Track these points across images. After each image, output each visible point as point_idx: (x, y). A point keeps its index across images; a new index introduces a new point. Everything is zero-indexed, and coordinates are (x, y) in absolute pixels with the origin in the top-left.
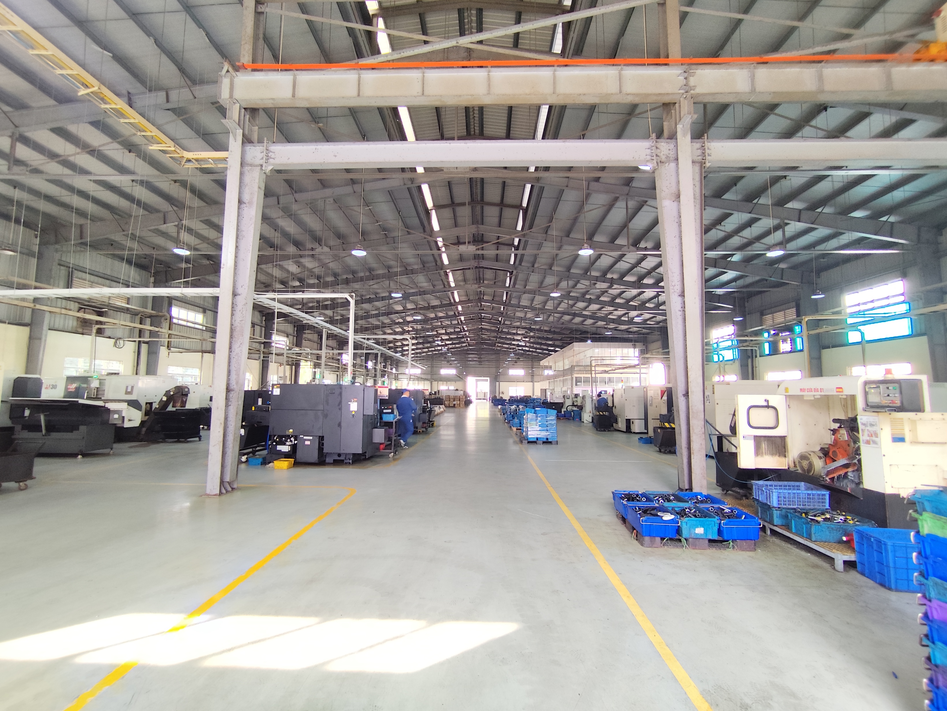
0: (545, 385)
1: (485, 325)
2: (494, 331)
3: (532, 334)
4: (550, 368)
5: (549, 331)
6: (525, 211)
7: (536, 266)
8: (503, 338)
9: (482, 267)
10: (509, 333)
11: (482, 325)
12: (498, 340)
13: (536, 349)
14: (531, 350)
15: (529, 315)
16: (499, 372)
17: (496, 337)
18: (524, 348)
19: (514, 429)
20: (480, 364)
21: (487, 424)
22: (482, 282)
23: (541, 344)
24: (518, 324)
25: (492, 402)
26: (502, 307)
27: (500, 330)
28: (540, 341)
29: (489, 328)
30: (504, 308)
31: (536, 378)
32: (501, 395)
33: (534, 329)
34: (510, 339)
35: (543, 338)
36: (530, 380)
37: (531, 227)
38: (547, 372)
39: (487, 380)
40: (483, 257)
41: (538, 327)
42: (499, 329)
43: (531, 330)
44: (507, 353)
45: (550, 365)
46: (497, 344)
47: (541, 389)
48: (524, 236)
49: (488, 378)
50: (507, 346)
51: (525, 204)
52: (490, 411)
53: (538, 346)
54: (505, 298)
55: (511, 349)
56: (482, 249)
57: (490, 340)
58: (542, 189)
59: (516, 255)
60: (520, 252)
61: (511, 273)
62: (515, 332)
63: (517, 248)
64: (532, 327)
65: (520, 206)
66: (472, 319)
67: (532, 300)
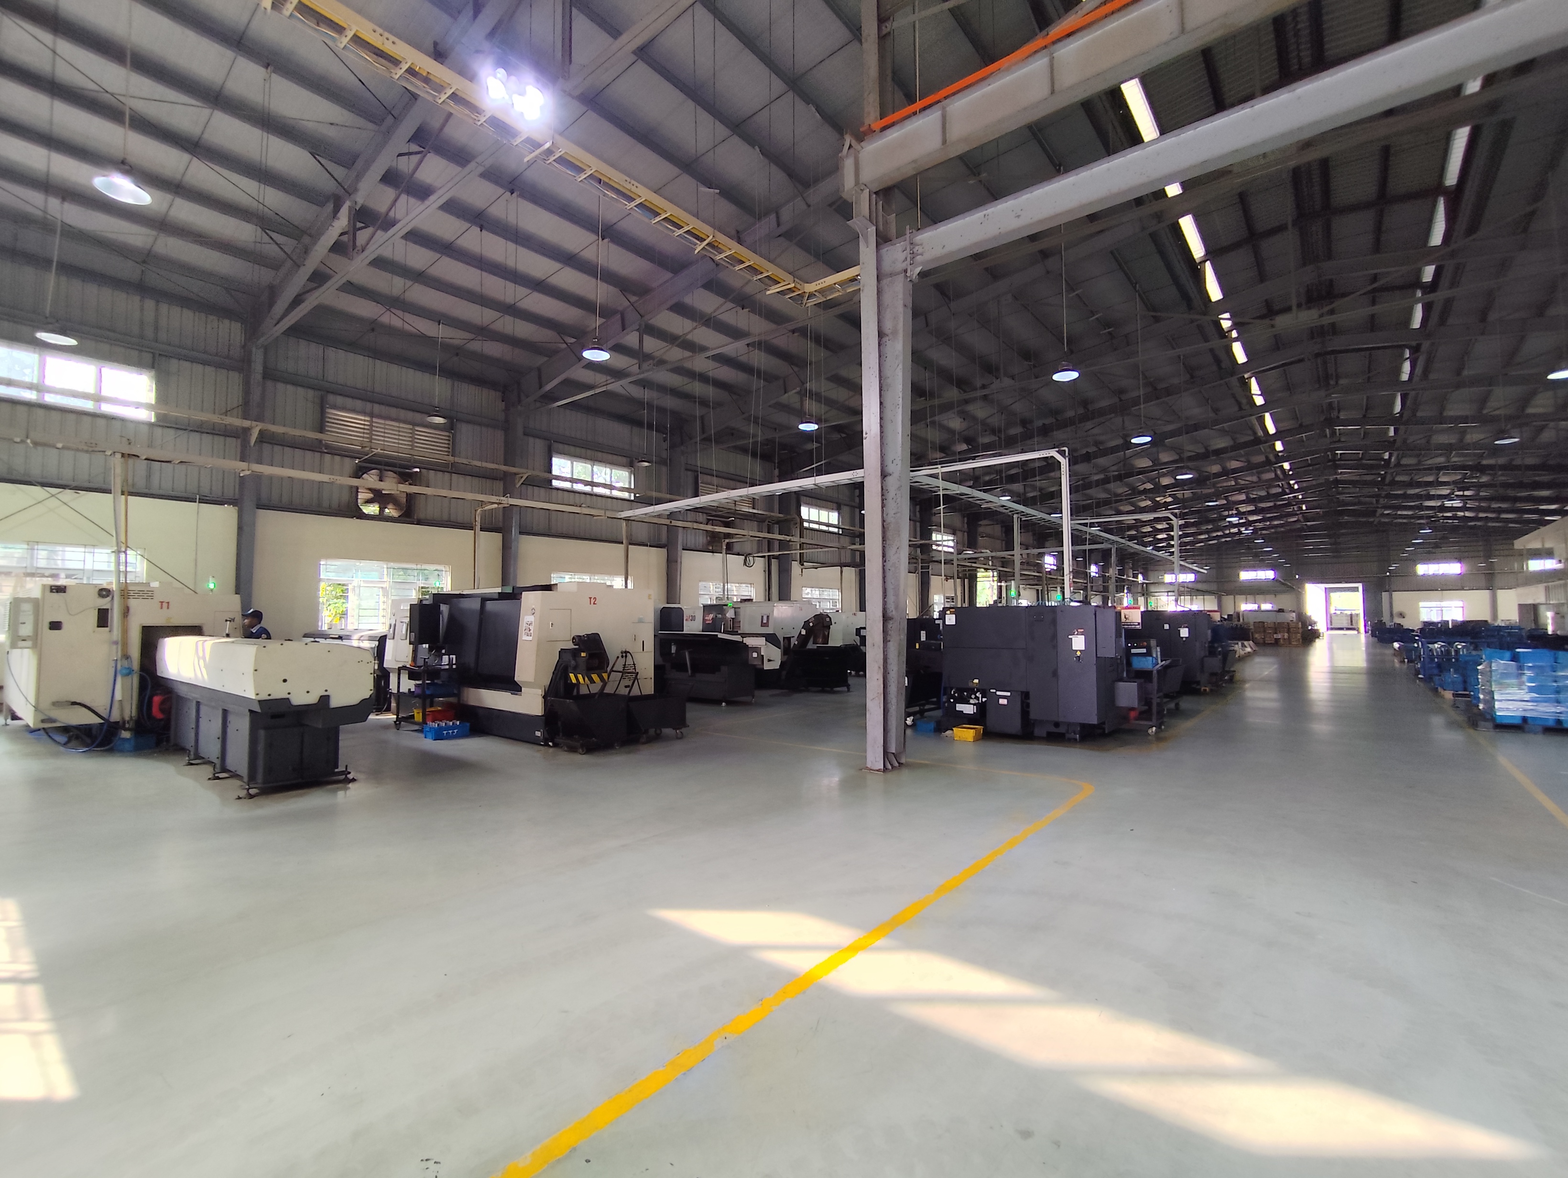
1: (1344, 474)
2: (1373, 483)
3: (1484, 479)
4: (1548, 554)
5: (1542, 467)
6: (1454, 197)
7: (1493, 316)
8: (1397, 497)
9: (1333, 352)
10: (1412, 484)
11: (1336, 474)
12: (1382, 501)
13: (1500, 511)
14: (1481, 515)
15: (1473, 437)
16: (1390, 571)
17: (1377, 496)
18: (1460, 514)
19: (1448, 695)
20: (1334, 557)
21: (1362, 681)
22: (1332, 382)
23: (1516, 499)
24: (1441, 460)
25: (1373, 635)
26: (1392, 428)
27: (1387, 480)
28: (1511, 493)
29: (1357, 478)
30: (1396, 431)
31: (1499, 580)
32: (1398, 620)
33: (1491, 467)
34: (1419, 497)
35: (1521, 485)
36: (1483, 583)
37: (1472, 229)
38: (1535, 565)
39: (1356, 589)
40: (1334, 329)
41: (1501, 461)
42: (1384, 478)
43: (1480, 469)
44: (1410, 529)
45: (1548, 545)
46: (1379, 511)
47: (1520, 606)
48: (1453, 254)
49: (1360, 586)
50: (1410, 513)
51: (1452, 178)
52: (1368, 654)
53: (1504, 505)
54: (1398, 408)
55: (1421, 518)
56: (1332, 312)
57: (1360, 503)
58: (1506, 127)
59: (1427, 309)
60: (1439, 296)
61: (1415, 350)
62: (1430, 479)
63: (1433, 286)
64: (1484, 462)
65: (1439, 189)
66: (1309, 465)
67: (1483, 401)
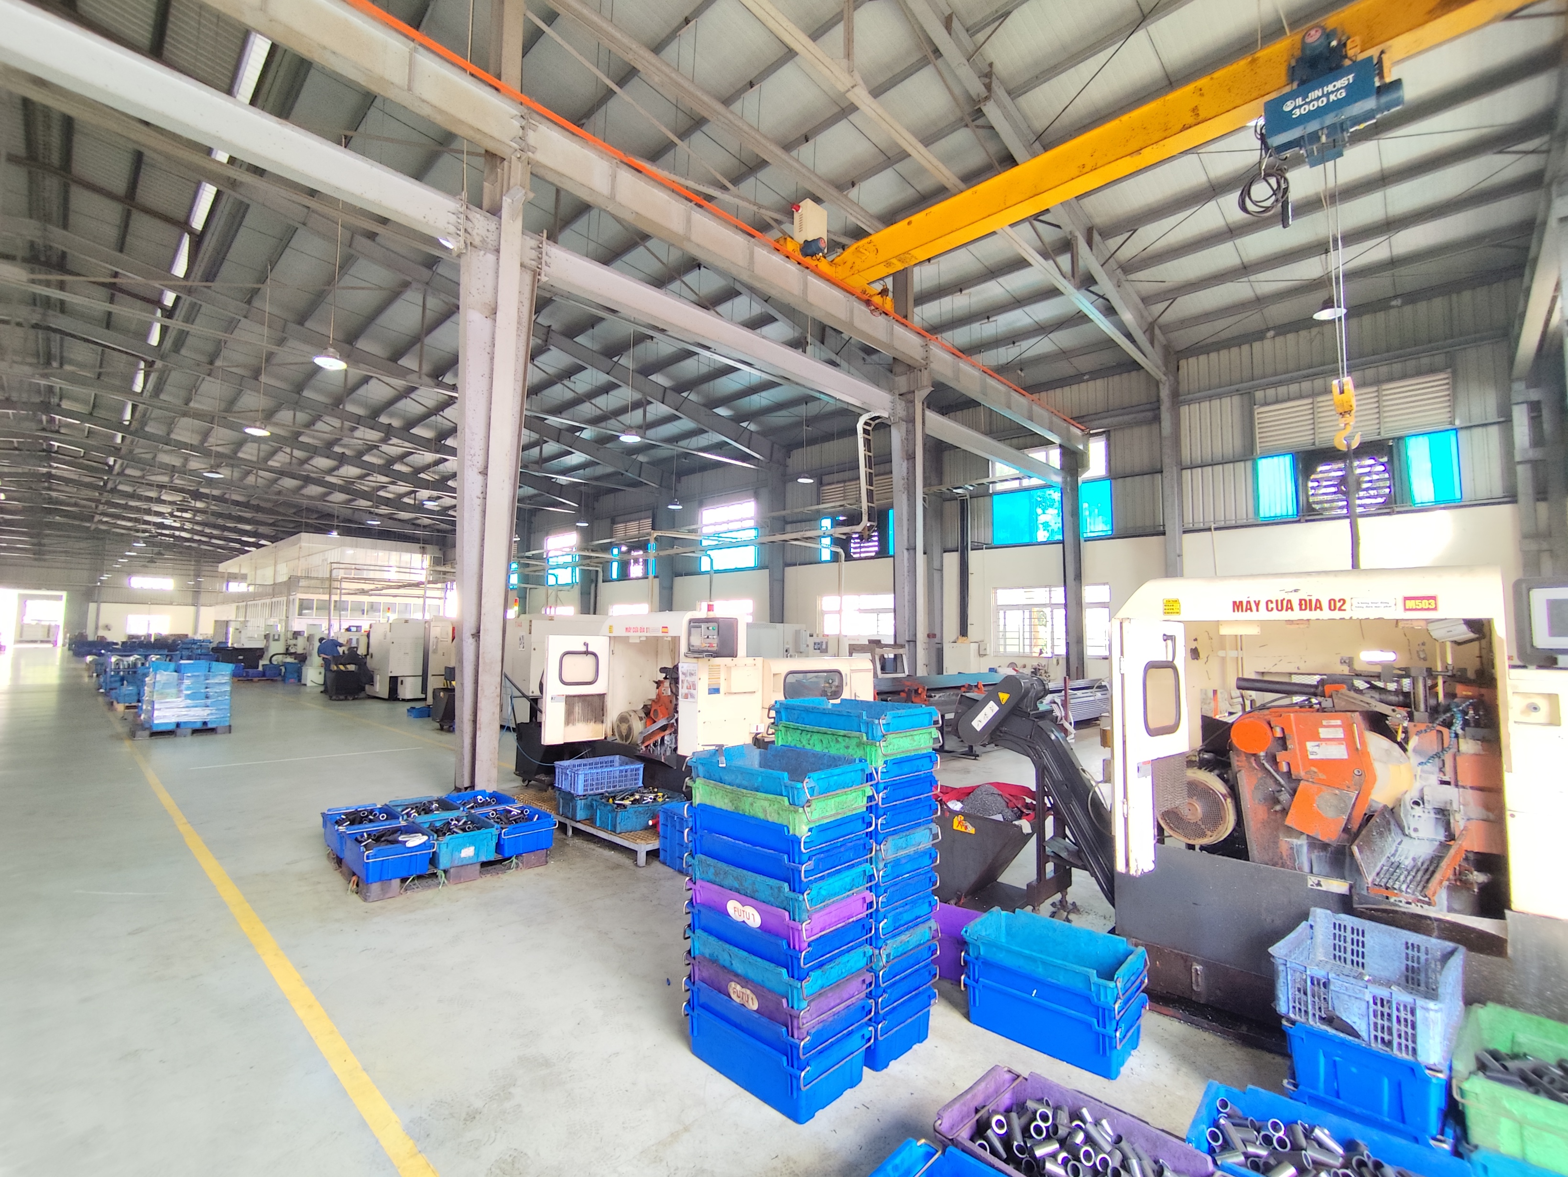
0: (228, 612)
1: (60, 469)
2: (95, 487)
3: (199, 505)
4: (243, 578)
5: (246, 505)
6: (197, 240)
7: (218, 363)
8: (117, 506)
9: (49, 328)
10: (133, 496)
11: (51, 466)
12: (101, 507)
13: (211, 536)
14: (196, 537)
15: (194, 465)
16: (101, 581)
17: (98, 502)
18: (177, 533)
19: (120, 707)
20: (35, 559)
21: (51, 701)
22: (55, 364)
23: (224, 528)
24: (164, 479)
25: (69, 649)
26: (120, 435)
27: (110, 485)
28: (220, 521)
29: (76, 477)
30: (123, 438)
31: (203, 598)
32: (101, 633)
33: (206, 496)
34: (138, 510)
35: (230, 517)
36: (190, 601)
37: (210, 276)
38: (235, 587)
39: (60, 598)
40: (62, 307)
41: (216, 492)
42: (105, 484)
43: (197, 495)
44: (126, 540)
45: (243, 571)
46: (97, 518)
47: (216, 621)
48: (190, 291)
49: (64, 594)
50: (129, 524)
51: (198, 222)
52: (63, 669)
53: (215, 532)
54: (128, 416)
55: (137, 531)
56: (62, 286)
57: (76, 505)
58: (241, 210)
59: (164, 330)
60: (176, 324)
61: (150, 364)
62: (153, 494)
63: (169, 313)
64: (202, 490)
65: (184, 225)
66: (16, 449)
67: (206, 435)
